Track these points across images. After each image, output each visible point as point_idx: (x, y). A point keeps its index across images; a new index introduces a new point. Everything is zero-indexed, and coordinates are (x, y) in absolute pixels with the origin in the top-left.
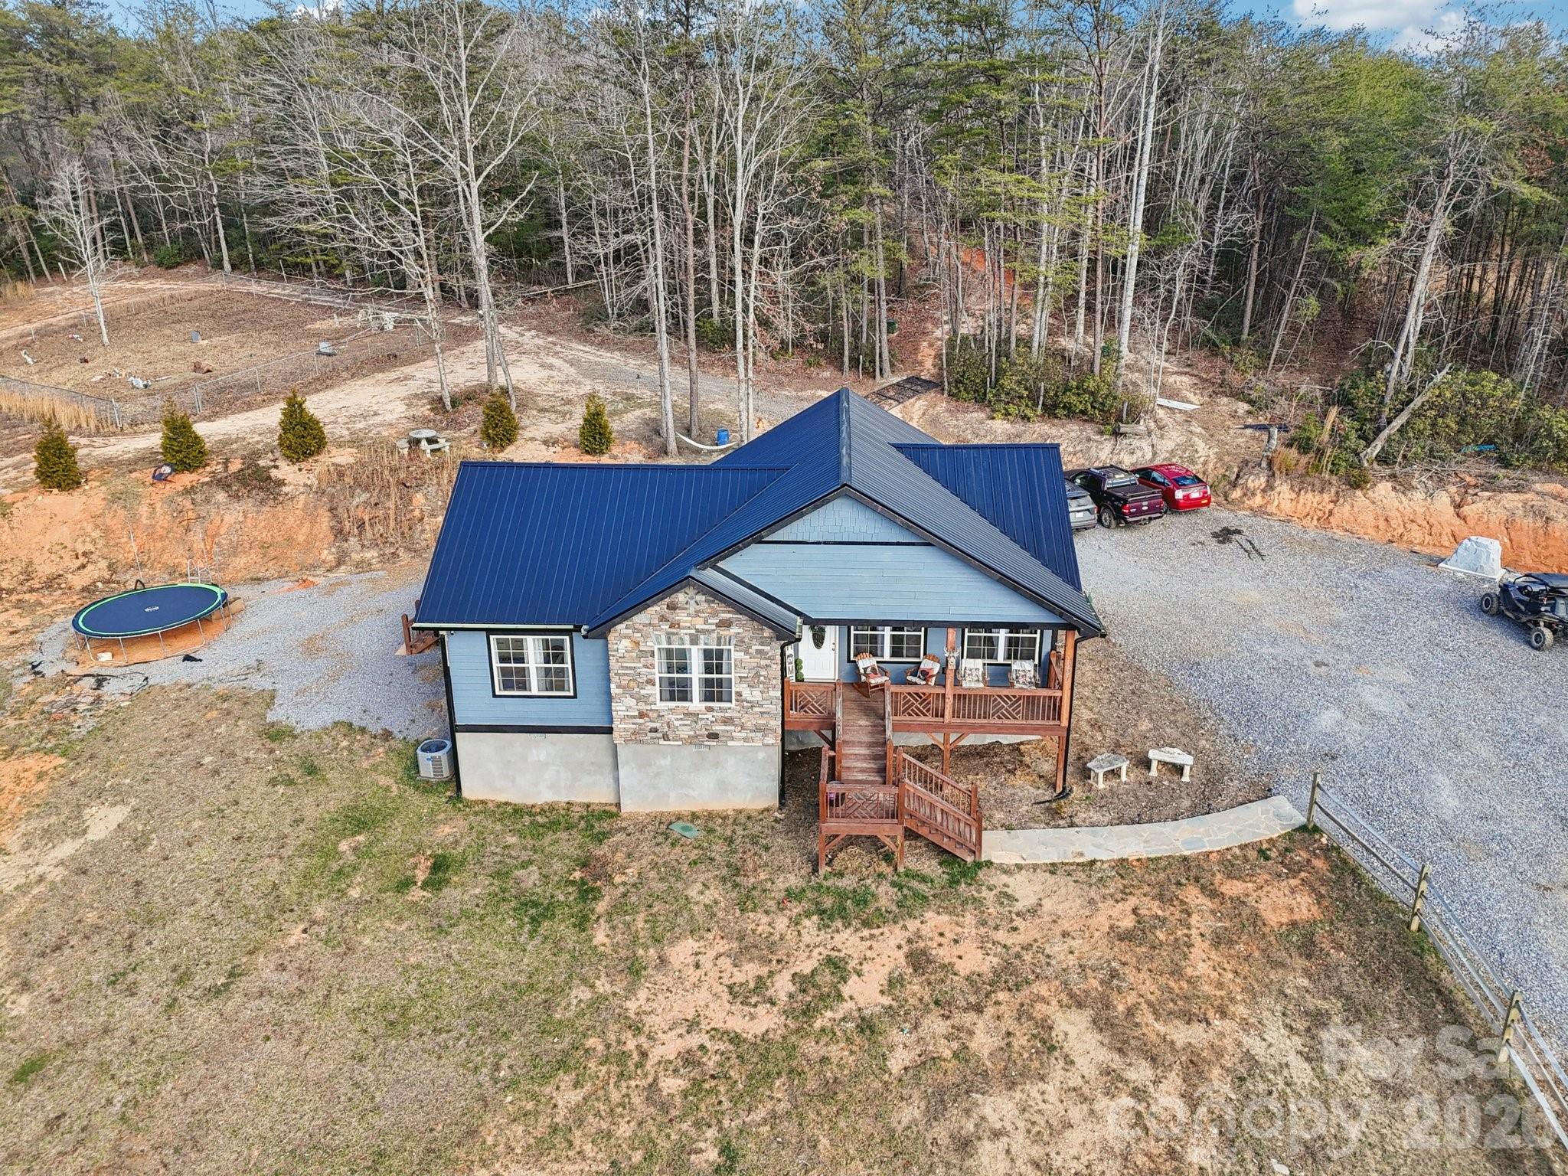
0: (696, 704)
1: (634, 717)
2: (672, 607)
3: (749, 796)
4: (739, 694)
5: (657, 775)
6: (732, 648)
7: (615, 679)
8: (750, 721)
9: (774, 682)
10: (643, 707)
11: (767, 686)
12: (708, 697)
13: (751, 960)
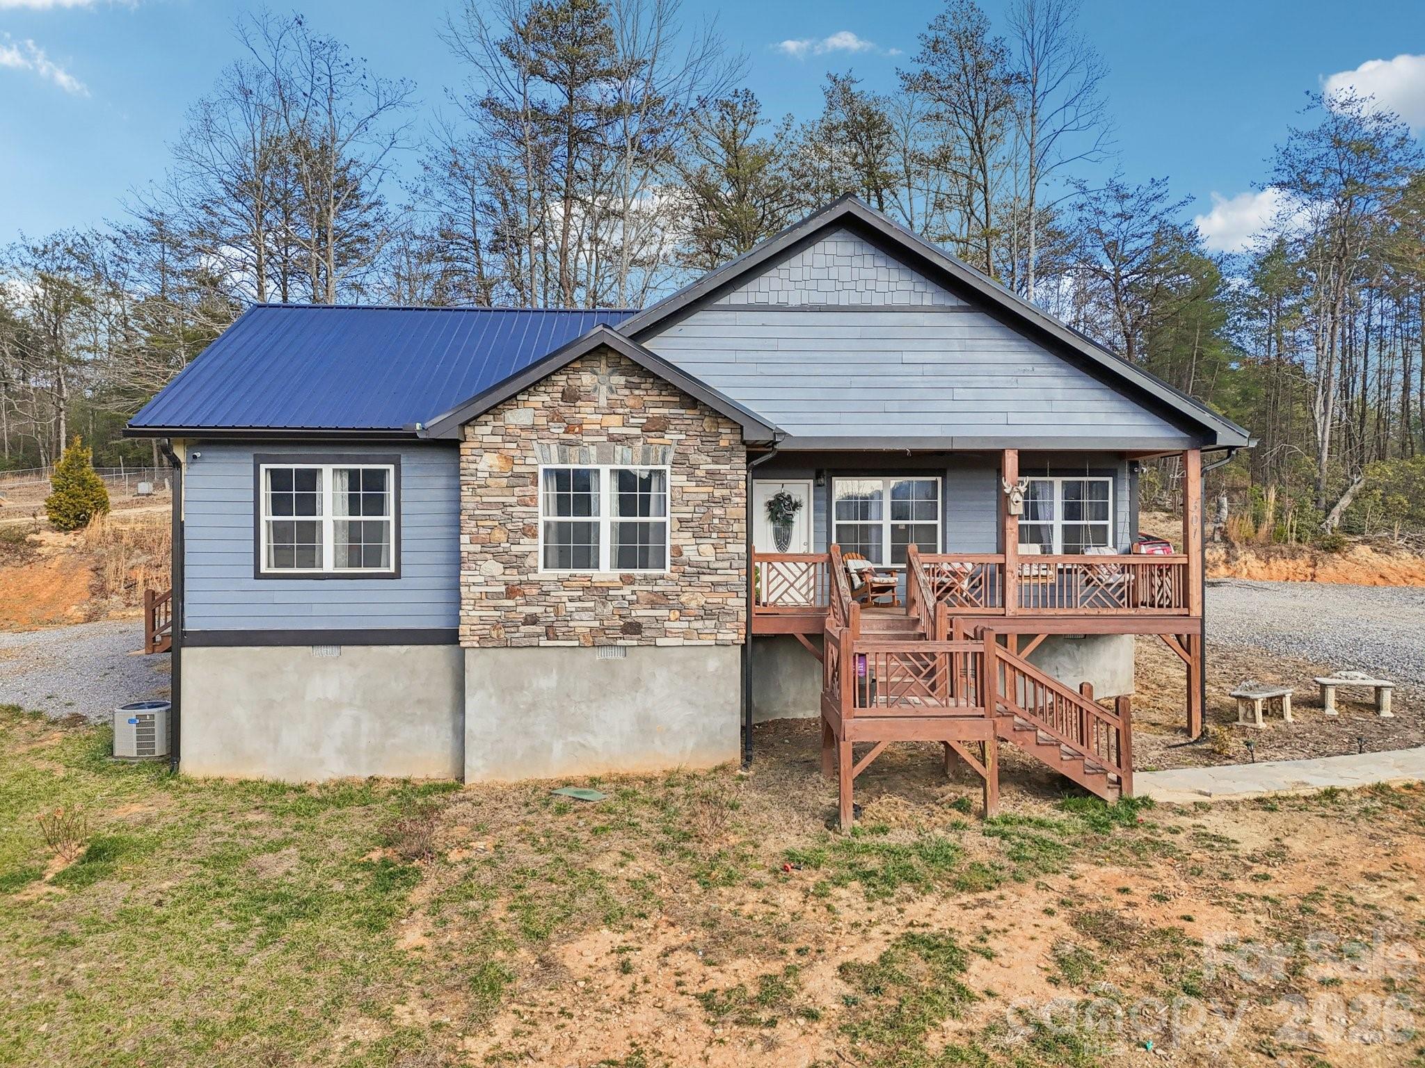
0: (606, 570)
1: (497, 596)
2: (570, 397)
3: (690, 744)
4: (678, 551)
5: (533, 706)
6: (667, 468)
7: (468, 526)
8: (694, 599)
9: (736, 527)
10: (514, 576)
11: (726, 536)
12: (624, 558)
13: (739, 954)
